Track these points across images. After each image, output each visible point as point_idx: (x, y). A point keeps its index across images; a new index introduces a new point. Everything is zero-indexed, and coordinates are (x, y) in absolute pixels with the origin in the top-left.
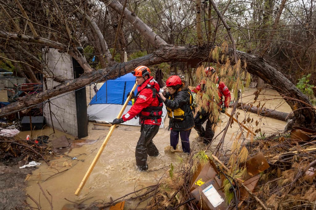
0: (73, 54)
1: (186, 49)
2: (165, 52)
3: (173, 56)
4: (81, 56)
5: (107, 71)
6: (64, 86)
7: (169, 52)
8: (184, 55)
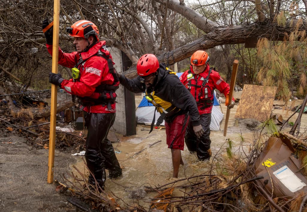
0: (122, 47)
1: (243, 27)
2: (218, 33)
3: (227, 37)
4: (129, 49)
8: (240, 35)
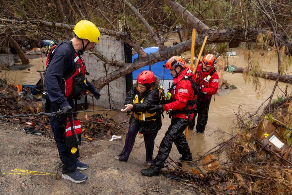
1: (227, 32)
3: (216, 39)
5: (160, 55)
6: (124, 70)
7: (214, 36)
8: (225, 38)
